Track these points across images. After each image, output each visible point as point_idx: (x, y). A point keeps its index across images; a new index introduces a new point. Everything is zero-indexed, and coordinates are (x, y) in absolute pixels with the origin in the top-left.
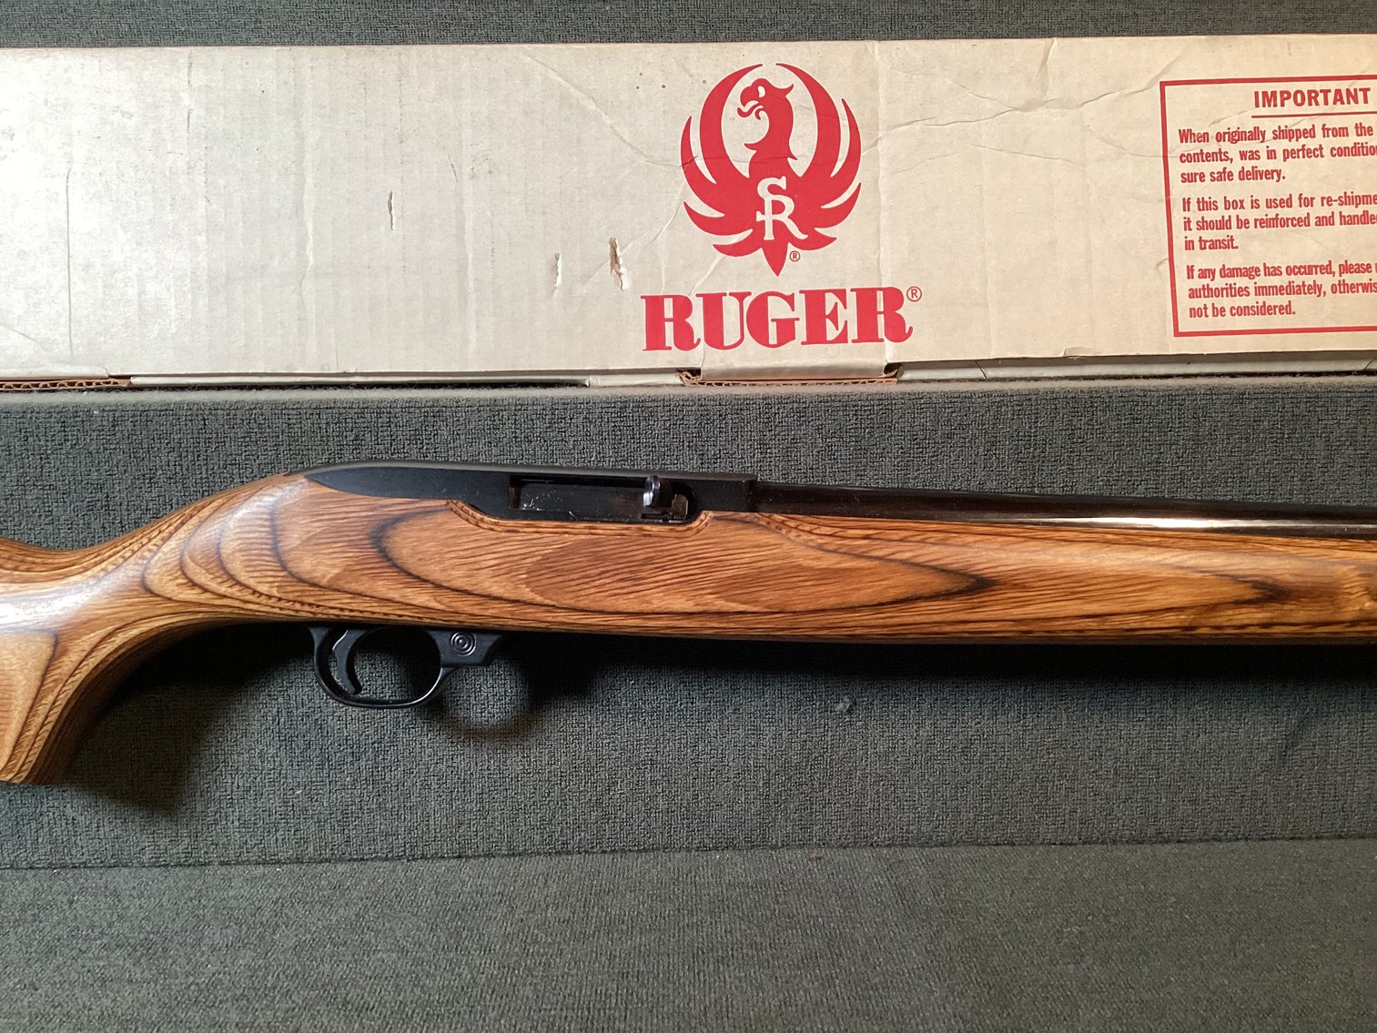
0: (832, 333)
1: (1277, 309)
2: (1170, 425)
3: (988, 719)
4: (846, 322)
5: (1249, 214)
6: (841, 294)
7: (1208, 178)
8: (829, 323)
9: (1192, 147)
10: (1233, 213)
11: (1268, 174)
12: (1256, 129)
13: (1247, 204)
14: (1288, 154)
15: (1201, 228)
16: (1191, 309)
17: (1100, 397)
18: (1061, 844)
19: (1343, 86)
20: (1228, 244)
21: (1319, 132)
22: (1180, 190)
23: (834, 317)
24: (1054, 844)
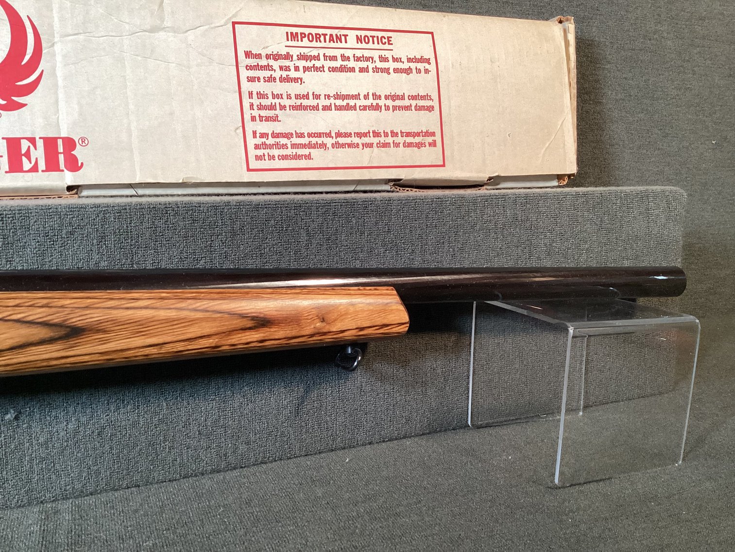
0: (27, 165)
1: (303, 157)
2: (216, 224)
3: (114, 412)
4: (37, 159)
5: (286, 102)
6: (32, 140)
7: (262, 80)
8: (24, 159)
9: (252, 62)
10: (277, 101)
11: (296, 80)
12: (288, 53)
13: (285, 96)
14: (306, 69)
15: (259, 109)
16: (256, 156)
17: (172, 207)
18: (170, 481)
19: (334, 32)
20: (275, 119)
21: (322, 57)
22: (246, 86)
23: (28, 155)
24: (165, 482)
